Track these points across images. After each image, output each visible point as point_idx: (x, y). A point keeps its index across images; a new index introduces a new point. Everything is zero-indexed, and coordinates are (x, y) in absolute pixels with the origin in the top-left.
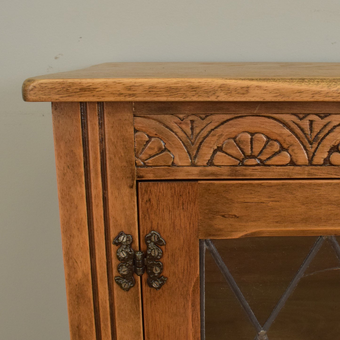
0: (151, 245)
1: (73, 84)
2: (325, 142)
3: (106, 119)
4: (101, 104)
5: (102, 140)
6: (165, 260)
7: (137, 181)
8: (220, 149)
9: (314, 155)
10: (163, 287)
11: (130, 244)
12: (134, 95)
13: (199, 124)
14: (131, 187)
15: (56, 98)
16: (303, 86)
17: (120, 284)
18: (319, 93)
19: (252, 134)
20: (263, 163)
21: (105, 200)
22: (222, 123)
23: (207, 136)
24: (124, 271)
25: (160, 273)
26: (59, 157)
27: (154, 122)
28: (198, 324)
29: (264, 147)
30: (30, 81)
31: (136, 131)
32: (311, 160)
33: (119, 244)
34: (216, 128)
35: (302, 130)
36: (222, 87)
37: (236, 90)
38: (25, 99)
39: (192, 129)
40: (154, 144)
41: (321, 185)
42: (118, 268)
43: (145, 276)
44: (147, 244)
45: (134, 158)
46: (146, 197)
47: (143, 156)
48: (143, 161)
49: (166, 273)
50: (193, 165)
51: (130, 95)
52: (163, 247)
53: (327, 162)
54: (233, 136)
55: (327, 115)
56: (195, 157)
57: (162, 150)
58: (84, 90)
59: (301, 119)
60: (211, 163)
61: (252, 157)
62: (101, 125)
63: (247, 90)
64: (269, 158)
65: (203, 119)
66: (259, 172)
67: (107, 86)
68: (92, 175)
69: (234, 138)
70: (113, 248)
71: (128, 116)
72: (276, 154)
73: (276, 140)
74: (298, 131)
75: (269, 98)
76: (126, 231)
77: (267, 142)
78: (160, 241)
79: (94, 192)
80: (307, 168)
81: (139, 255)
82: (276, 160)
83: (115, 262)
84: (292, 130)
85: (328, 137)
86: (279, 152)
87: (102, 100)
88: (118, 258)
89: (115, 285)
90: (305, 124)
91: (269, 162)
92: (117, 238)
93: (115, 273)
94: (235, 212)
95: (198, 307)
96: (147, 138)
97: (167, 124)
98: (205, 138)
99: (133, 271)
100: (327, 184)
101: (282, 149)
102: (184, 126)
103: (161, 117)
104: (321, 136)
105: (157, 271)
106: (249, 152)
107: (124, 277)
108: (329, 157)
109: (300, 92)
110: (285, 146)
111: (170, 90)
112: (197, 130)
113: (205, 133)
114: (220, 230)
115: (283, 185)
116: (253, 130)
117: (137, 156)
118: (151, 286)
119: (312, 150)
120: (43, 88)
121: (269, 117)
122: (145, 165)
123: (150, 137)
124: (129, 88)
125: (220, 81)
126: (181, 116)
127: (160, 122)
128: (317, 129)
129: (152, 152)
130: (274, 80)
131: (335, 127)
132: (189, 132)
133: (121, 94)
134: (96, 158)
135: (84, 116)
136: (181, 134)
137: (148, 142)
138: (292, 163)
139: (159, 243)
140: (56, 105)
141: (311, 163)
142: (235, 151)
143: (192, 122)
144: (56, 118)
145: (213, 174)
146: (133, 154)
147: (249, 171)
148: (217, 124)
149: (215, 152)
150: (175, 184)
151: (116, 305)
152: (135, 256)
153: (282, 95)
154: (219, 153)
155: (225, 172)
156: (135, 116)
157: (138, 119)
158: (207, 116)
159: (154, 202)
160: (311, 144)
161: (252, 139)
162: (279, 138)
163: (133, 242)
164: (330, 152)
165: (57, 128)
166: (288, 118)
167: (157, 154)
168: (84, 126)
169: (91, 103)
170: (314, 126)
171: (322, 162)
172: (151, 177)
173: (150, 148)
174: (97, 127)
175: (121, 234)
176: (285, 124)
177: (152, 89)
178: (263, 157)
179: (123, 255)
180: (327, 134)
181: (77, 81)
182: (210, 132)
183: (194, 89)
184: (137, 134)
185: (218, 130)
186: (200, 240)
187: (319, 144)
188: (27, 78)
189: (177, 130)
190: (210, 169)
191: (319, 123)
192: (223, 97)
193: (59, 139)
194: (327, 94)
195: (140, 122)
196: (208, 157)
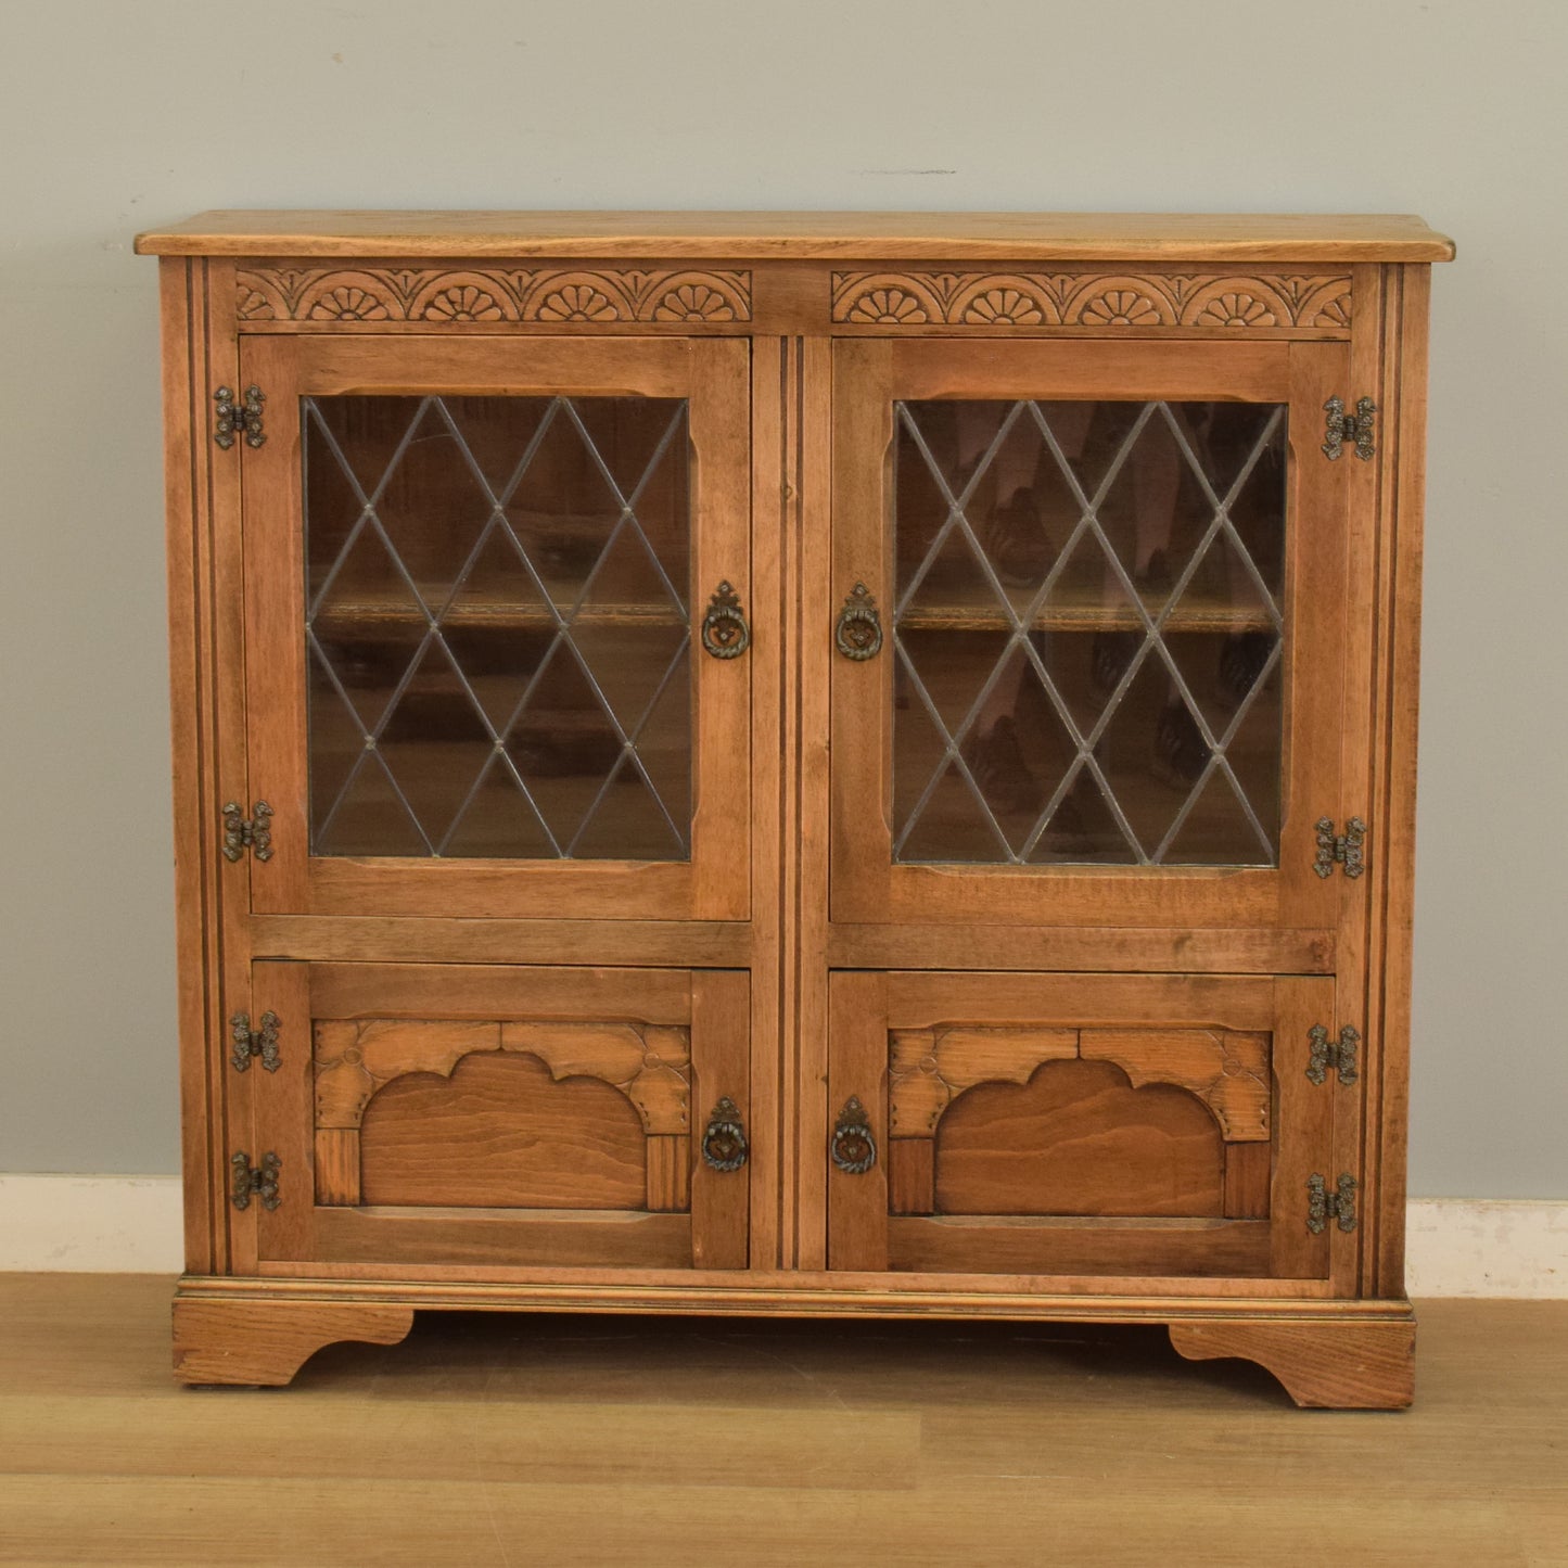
0: (251, 400)
1: (181, 239)
2: (420, 296)
3: (210, 273)
4: (205, 258)
5: (206, 294)
6: (265, 417)
7: (239, 335)
8: (318, 303)
9: (410, 309)
10: (264, 446)
11: (231, 398)
12: (236, 250)
13: (298, 279)
14: (232, 340)
15: (165, 251)
16: (389, 243)
17: (218, 442)
18: (403, 248)
19: (349, 289)
20: (359, 318)
21: (207, 353)
22: (321, 278)
23: (306, 290)
24: (224, 427)
25: (259, 431)
26: (164, 309)
27: (254, 277)
28: (299, 491)
29: (361, 302)
30: (142, 236)
31: (238, 285)
32: (407, 315)
33: (219, 398)
34: (315, 282)
35: (397, 285)
36: (315, 244)
37: (327, 245)
38: (136, 252)
39: (292, 283)
40: (255, 298)
41: (417, 340)
42: (219, 423)
43: (244, 434)
44: (247, 399)
45: (235, 312)
46: (247, 351)
47: (244, 309)
48: (245, 314)
49: (265, 431)
50: (293, 319)
51: (233, 250)
52: (263, 403)
53: (423, 317)
54: (331, 290)
55: (420, 271)
56: (295, 310)
57: (263, 304)
58: (190, 245)
59: (395, 274)
60: (309, 317)
61: (349, 311)
62: (205, 279)
63: (337, 246)
64: (365, 313)
65: (302, 274)
66: (356, 326)
67: (211, 241)
68: (195, 326)
69: (332, 293)
70: (214, 403)
71: (230, 270)
72: (372, 308)
73: (372, 295)
74: (393, 286)
75: (358, 253)
76: (226, 384)
77: (363, 298)
78: (259, 395)
79: (196, 345)
80: (403, 323)
81: (238, 409)
82: (372, 315)
83: (215, 418)
84: (386, 285)
85: (423, 292)
86: (376, 307)
87: (209, 254)
88: (218, 413)
89: (214, 444)
90: (399, 279)
91: (364, 317)
92: (217, 393)
93: (214, 431)
94: (333, 368)
95: (299, 472)
96: (248, 292)
97: (269, 278)
98: (303, 292)
99: (233, 428)
100: (424, 339)
101: (379, 304)
102: (283, 281)
103: (263, 271)
104: (416, 291)
105: (256, 427)
106: (346, 307)
107: (223, 434)
108: (425, 312)
109: (386, 248)
110: (381, 301)
111: (269, 246)
112: (296, 285)
113: (303, 287)
114: (319, 386)
115: (379, 339)
116: (349, 285)
117: (239, 310)
118: (250, 445)
119: (407, 305)
120: (153, 243)
121: (365, 273)
122: (247, 319)
123: (252, 291)
124: (232, 243)
125: (312, 238)
126: (281, 271)
127: (261, 277)
128: (411, 283)
129: (253, 306)
130: (363, 237)
131: (429, 282)
132: (288, 286)
133: (224, 249)
134: (200, 311)
135: (189, 270)
136: (282, 289)
137: (249, 296)
138: (388, 318)
139: (259, 399)
140: (163, 259)
141: (407, 318)
142: (333, 306)
143: (292, 276)
144: (163, 271)
145: (312, 328)
146: (235, 307)
147: (347, 326)
148: (314, 279)
149: (314, 306)
150: (275, 337)
151: (214, 466)
152: (234, 410)
153: (368, 250)
154: (317, 308)
155: (323, 326)
156: (238, 270)
157: (240, 273)
158: (306, 270)
159: (254, 355)
160: (406, 298)
161: (349, 294)
162: (376, 293)
163: (233, 397)
164: (426, 307)
165: (163, 281)
166: (382, 273)
167: (258, 308)
168: (189, 280)
169: (197, 257)
170: (409, 281)
171: (417, 316)
172: (251, 330)
173: (252, 302)
174: (201, 281)
175: (222, 388)
176: (380, 279)
177: (252, 245)
178: (360, 311)
179: (223, 410)
180: (422, 289)
181: (185, 236)
182: (308, 287)
183: (289, 245)
184: (240, 288)
185: (317, 284)
186: (301, 396)
187: (414, 299)
188: (139, 232)
189: (277, 284)
190: (308, 322)
191: (413, 278)
192: (316, 253)
193: (165, 291)
194: (411, 250)
195: (242, 276)
196: (306, 312)
